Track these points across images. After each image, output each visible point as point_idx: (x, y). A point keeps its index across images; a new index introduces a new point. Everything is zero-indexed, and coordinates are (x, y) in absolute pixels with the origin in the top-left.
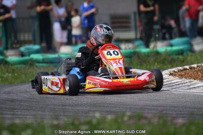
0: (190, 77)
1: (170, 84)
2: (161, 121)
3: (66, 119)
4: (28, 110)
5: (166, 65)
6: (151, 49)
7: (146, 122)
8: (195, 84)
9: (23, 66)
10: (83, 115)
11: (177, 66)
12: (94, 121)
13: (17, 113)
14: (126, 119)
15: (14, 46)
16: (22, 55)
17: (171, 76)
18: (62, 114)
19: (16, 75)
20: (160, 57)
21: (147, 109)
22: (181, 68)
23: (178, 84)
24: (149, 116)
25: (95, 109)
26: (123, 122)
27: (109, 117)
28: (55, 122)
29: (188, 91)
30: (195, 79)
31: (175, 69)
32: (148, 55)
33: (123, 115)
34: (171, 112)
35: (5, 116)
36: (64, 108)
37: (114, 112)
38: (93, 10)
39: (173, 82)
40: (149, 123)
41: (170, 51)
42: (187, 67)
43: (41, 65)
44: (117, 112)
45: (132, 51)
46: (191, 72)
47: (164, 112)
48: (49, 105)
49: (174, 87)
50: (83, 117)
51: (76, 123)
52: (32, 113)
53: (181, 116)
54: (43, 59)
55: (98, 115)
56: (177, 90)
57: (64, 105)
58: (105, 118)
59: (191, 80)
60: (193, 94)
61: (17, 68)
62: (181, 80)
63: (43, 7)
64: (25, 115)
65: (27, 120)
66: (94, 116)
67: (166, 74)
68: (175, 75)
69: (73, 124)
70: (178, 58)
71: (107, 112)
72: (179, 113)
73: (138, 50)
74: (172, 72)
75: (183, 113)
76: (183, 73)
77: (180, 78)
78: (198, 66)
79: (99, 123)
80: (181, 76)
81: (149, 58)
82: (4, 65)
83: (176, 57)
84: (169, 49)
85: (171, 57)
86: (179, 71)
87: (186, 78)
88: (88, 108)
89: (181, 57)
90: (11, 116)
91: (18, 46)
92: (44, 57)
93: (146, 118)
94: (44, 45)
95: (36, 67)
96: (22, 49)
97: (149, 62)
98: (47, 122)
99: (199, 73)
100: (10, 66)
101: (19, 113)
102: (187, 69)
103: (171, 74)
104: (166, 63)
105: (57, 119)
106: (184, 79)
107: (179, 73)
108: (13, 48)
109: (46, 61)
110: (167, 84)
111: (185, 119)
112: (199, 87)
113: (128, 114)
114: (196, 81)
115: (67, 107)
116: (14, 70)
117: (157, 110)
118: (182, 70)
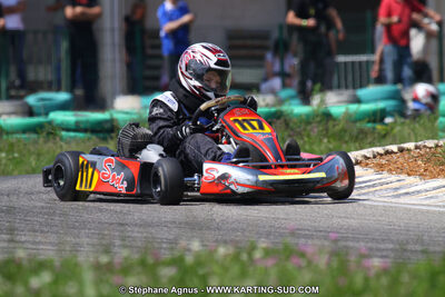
0: (400, 170)
2: (335, 264)
3: (125, 253)
4: (42, 232)
5: (346, 142)
6: (315, 107)
7: (303, 262)
8: (411, 185)
9: (34, 136)
10: (164, 246)
11: (372, 145)
13: (18, 238)
14: (258, 255)
15: (13, 93)
16: (30, 112)
17: (356, 166)
18: (118, 242)
19: (16, 155)
20: (334, 126)
21: (304, 236)
22: (380, 150)
23: (374, 186)
24: (309, 250)
26: (252, 261)
27: (222, 250)
28: (104, 259)
29: (393, 200)
30: (409, 175)
31: (368, 152)
32: (307, 121)
33: (253, 248)
34: (357, 245)
37: (232, 241)
40: (310, 263)
41: (356, 113)
42: (394, 148)
43: (72, 134)
44: (237, 242)
45: (273, 109)
46: (401, 160)
47: (342, 244)
48: (89, 223)
49: (363, 191)
50: (163, 251)
51: (150, 260)
52: (53, 238)
53: (379, 254)
54: (77, 123)
55: (196, 246)
56: (371, 197)
57: (121, 224)
58: (212, 252)
59: (402, 177)
60: (406, 209)
61: (19, 140)
62: (379, 176)
63: (79, 9)
64: (34, 243)
65: (40, 254)
66: (189, 250)
68: (367, 165)
69: (143, 263)
70: (374, 128)
71: (217, 241)
73: (285, 108)
74: (360, 159)
75: (382, 246)
76: (384, 162)
77: (378, 172)
78: (417, 147)
79: (199, 263)
80: (381, 168)
81: (309, 128)
83: (370, 125)
84: (353, 107)
85: (358, 125)
86: (375, 157)
87: (390, 171)
88: (175, 232)
89: (379, 127)
90: (5, 245)
91: (22, 93)
92: (80, 118)
93: (303, 255)
94: (79, 92)
95: (61, 139)
96: (32, 100)
97: (309, 136)
98: (85, 258)
99: (420, 162)
100: (4, 137)
101: (23, 239)
102: (392, 152)
103: (357, 163)
104: (347, 138)
105: (107, 251)
106: (385, 174)
107: (376, 161)
108: (9, 98)
109: (82, 126)
111: (388, 260)
112: (419, 192)
113: (263, 244)
114: (412, 178)
115: (129, 229)
116: (12, 145)
117: (326, 238)
118: (381, 155)
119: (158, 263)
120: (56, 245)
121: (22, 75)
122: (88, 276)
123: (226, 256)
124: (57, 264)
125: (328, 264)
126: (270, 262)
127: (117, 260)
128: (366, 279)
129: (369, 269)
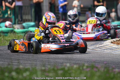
1: (111, 48)
2: (106, 70)
3: (49, 66)
4: (27, 60)
7: (97, 70)
10: (60, 64)
12: (66, 68)
13: (20, 62)
14: (85, 67)
15: (19, 22)
16: (24, 28)
17: (112, 44)
18: (47, 63)
21: (97, 62)
23: (116, 49)
24: (99, 66)
25: (66, 62)
26: (83, 69)
27: (75, 66)
28: (43, 68)
31: (114, 40)
33: (84, 65)
34: (112, 65)
35: (13, 63)
36: (48, 60)
37: (77, 63)
38: (66, 3)
39: (113, 47)
40: (99, 70)
44: (79, 63)
47: (107, 65)
48: (39, 58)
49: (113, 50)
50: (59, 66)
51: (56, 69)
52: (30, 62)
53: (117, 67)
55: (68, 65)
56: (116, 52)
57: (48, 59)
58: (72, 67)
61: (21, 35)
62: (118, 46)
64: (25, 63)
65: (26, 66)
66: (66, 66)
67: (109, 42)
68: (114, 43)
69: (54, 69)
71: (74, 63)
72: (116, 66)
74: (112, 41)
75: (118, 65)
76: (119, 42)
77: (117, 45)
79: (69, 70)
82: (13, 33)
86: (116, 41)
88: (62, 61)
90: (17, 64)
91: (22, 22)
93: (97, 68)
94: (37, 22)
96: (24, 24)
98: (38, 68)
100: (17, 34)
101: (22, 62)
103: (112, 43)
105: (44, 66)
107: (117, 42)
108: (18, 24)
110: (109, 48)
113: (86, 65)
115: (50, 60)
116: (19, 36)
117: (103, 63)
118: (118, 40)
119: (58, 70)
120: (31, 64)
121: (22, 18)
122: (39, 73)
123: (76, 68)
124: (31, 69)
125: (104, 70)
126: (88, 69)
127: (47, 68)
128: (114, 75)
129: (115, 72)
